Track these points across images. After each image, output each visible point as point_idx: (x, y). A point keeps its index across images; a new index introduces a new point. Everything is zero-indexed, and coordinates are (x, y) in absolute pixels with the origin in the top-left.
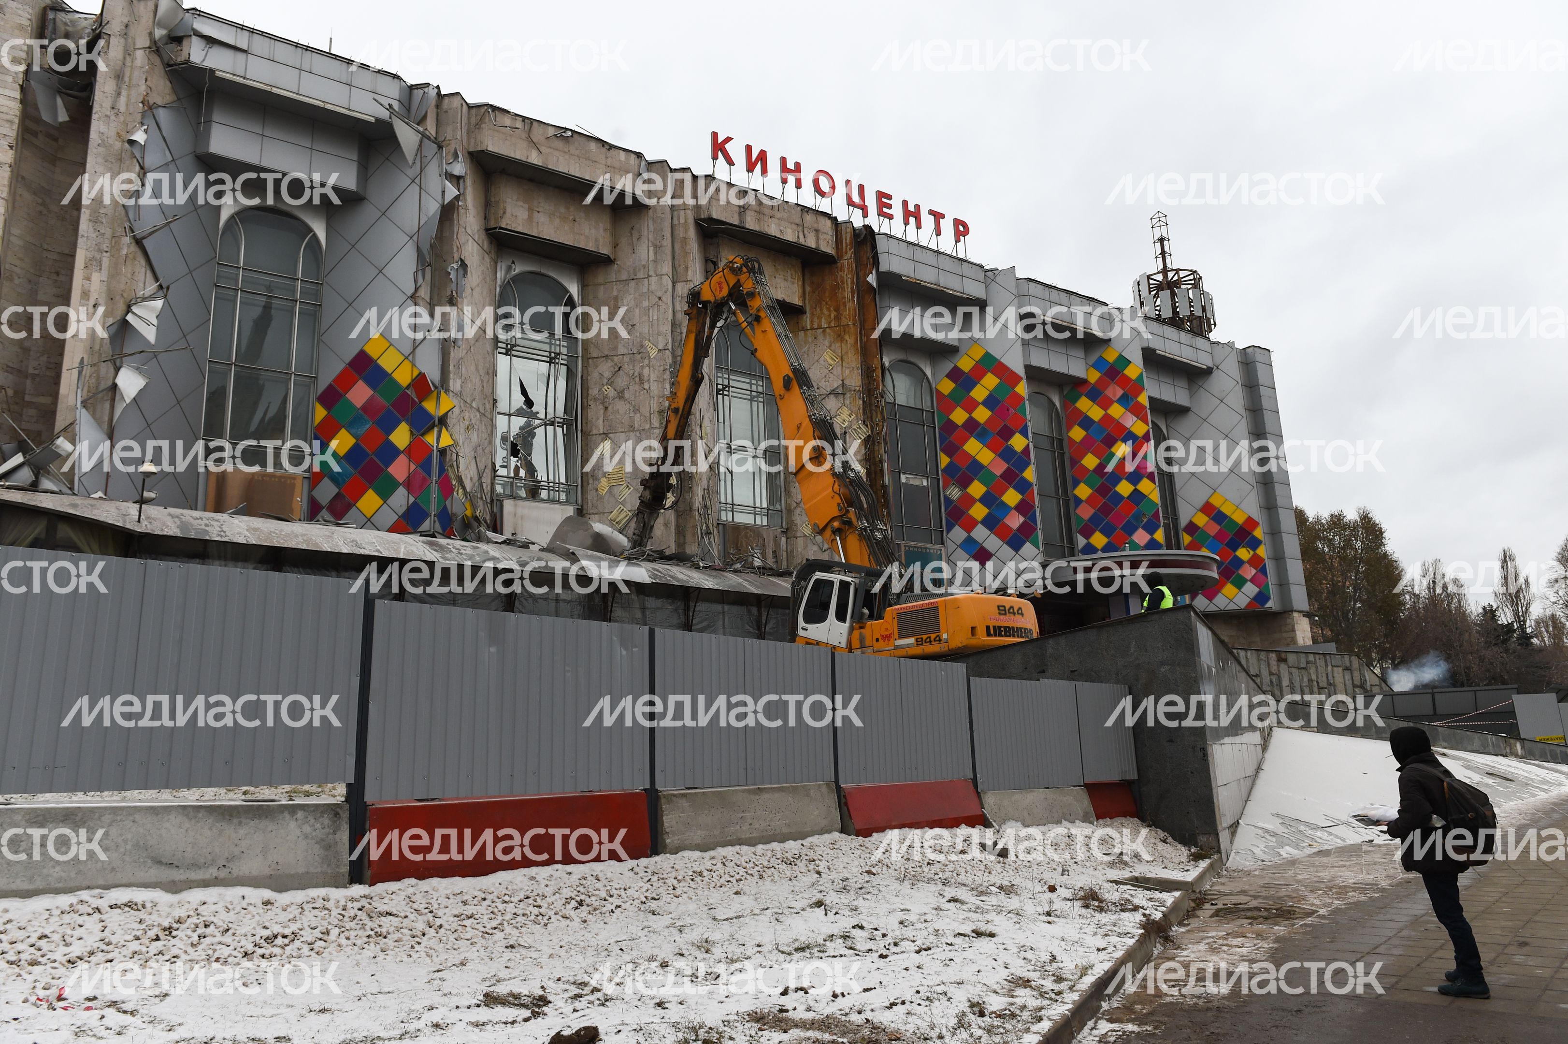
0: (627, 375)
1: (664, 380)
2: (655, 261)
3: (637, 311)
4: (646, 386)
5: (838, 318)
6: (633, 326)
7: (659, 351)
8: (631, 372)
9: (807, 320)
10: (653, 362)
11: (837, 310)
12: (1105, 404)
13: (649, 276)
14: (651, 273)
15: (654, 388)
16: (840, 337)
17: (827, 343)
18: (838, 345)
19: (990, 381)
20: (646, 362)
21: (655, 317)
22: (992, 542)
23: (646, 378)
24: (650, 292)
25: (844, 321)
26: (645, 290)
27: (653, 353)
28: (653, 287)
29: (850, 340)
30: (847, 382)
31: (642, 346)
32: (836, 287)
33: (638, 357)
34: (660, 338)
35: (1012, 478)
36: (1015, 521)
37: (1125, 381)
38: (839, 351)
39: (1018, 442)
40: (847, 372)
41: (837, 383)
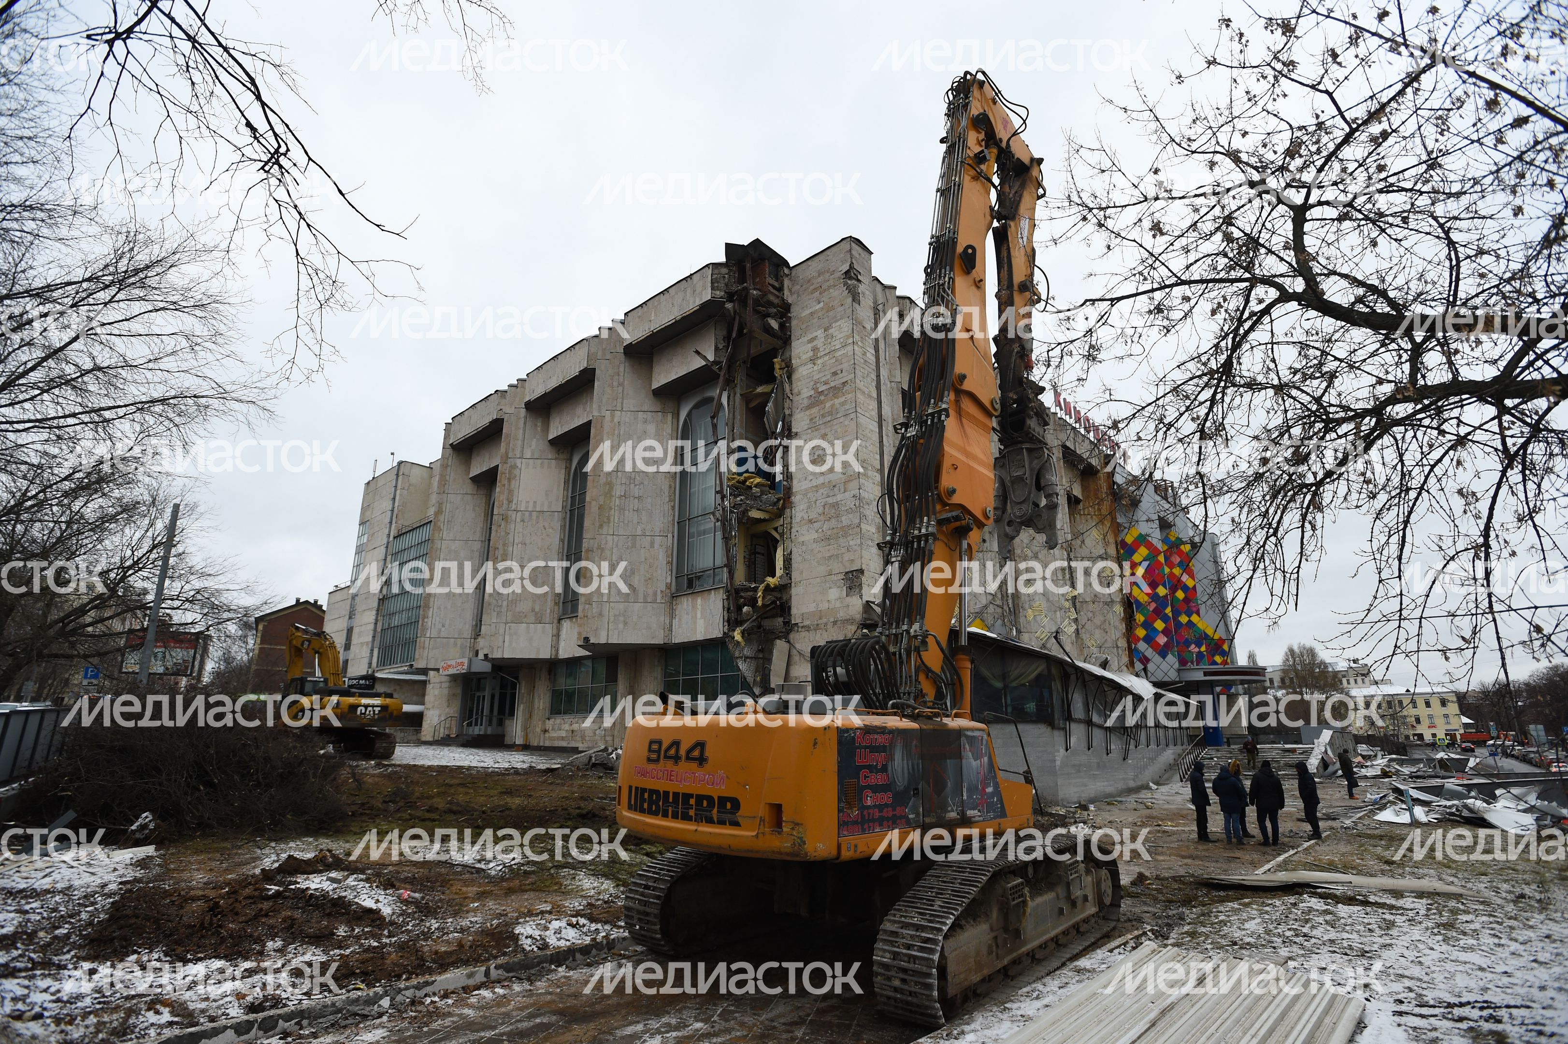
0: (1039, 542)
5: (1100, 510)
8: (1041, 541)
9: (1081, 506)
11: (1099, 504)
12: (1171, 566)
16: (1101, 522)
17: (1094, 524)
18: (1100, 526)
19: (1143, 551)
22: (1149, 653)
25: (1103, 514)
29: (1108, 524)
30: (1108, 550)
32: (1098, 490)
35: (1158, 613)
36: (1162, 640)
37: (1180, 553)
38: (1101, 530)
39: (1162, 591)
40: (1108, 544)
41: (1102, 551)
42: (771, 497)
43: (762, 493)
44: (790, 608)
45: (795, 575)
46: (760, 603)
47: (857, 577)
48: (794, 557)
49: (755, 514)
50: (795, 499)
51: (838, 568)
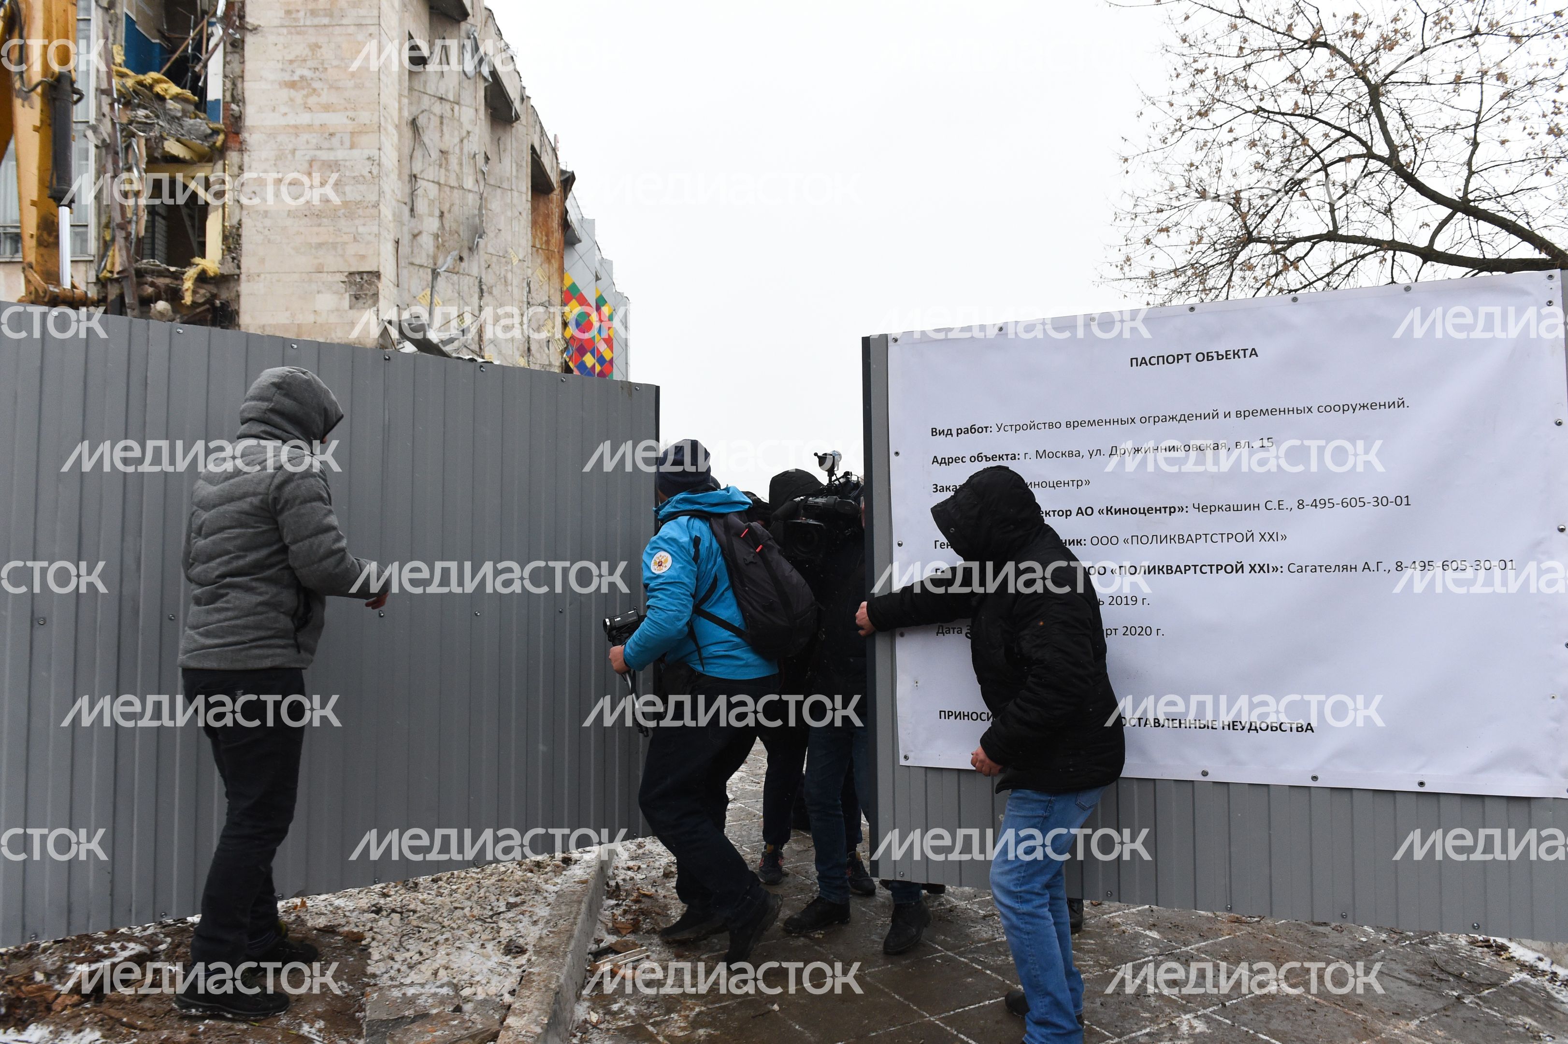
0: (495, 273)
1: (523, 288)
2: (517, 177)
3: (503, 218)
4: (510, 288)
5: (548, 242)
6: (500, 230)
7: (520, 260)
8: (498, 273)
10: (515, 269)
11: (547, 236)
13: (512, 190)
14: (514, 187)
15: (516, 291)
16: (548, 260)
17: (539, 261)
18: (547, 265)
20: (509, 267)
21: (517, 229)
23: (509, 281)
24: (512, 206)
25: (552, 248)
26: (509, 201)
27: (515, 262)
28: (515, 201)
29: (556, 265)
30: (552, 298)
31: (507, 252)
32: (548, 216)
33: (504, 260)
34: (520, 250)
38: (547, 270)
40: (552, 291)
42: (200, 124)
43: (185, 113)
44: (237, 313)
45: (248, 263)
46: (188, 299)
47: (370, 283)
48: (245, 232)
49: (173, 147)
50: (251, 137)
51: (332, 262)
